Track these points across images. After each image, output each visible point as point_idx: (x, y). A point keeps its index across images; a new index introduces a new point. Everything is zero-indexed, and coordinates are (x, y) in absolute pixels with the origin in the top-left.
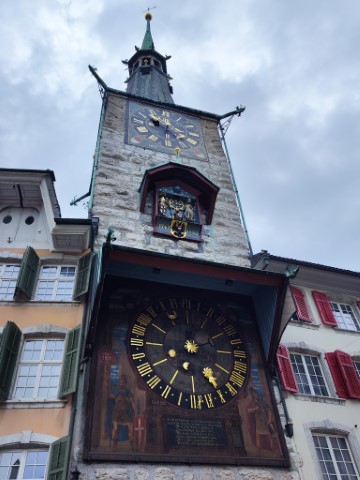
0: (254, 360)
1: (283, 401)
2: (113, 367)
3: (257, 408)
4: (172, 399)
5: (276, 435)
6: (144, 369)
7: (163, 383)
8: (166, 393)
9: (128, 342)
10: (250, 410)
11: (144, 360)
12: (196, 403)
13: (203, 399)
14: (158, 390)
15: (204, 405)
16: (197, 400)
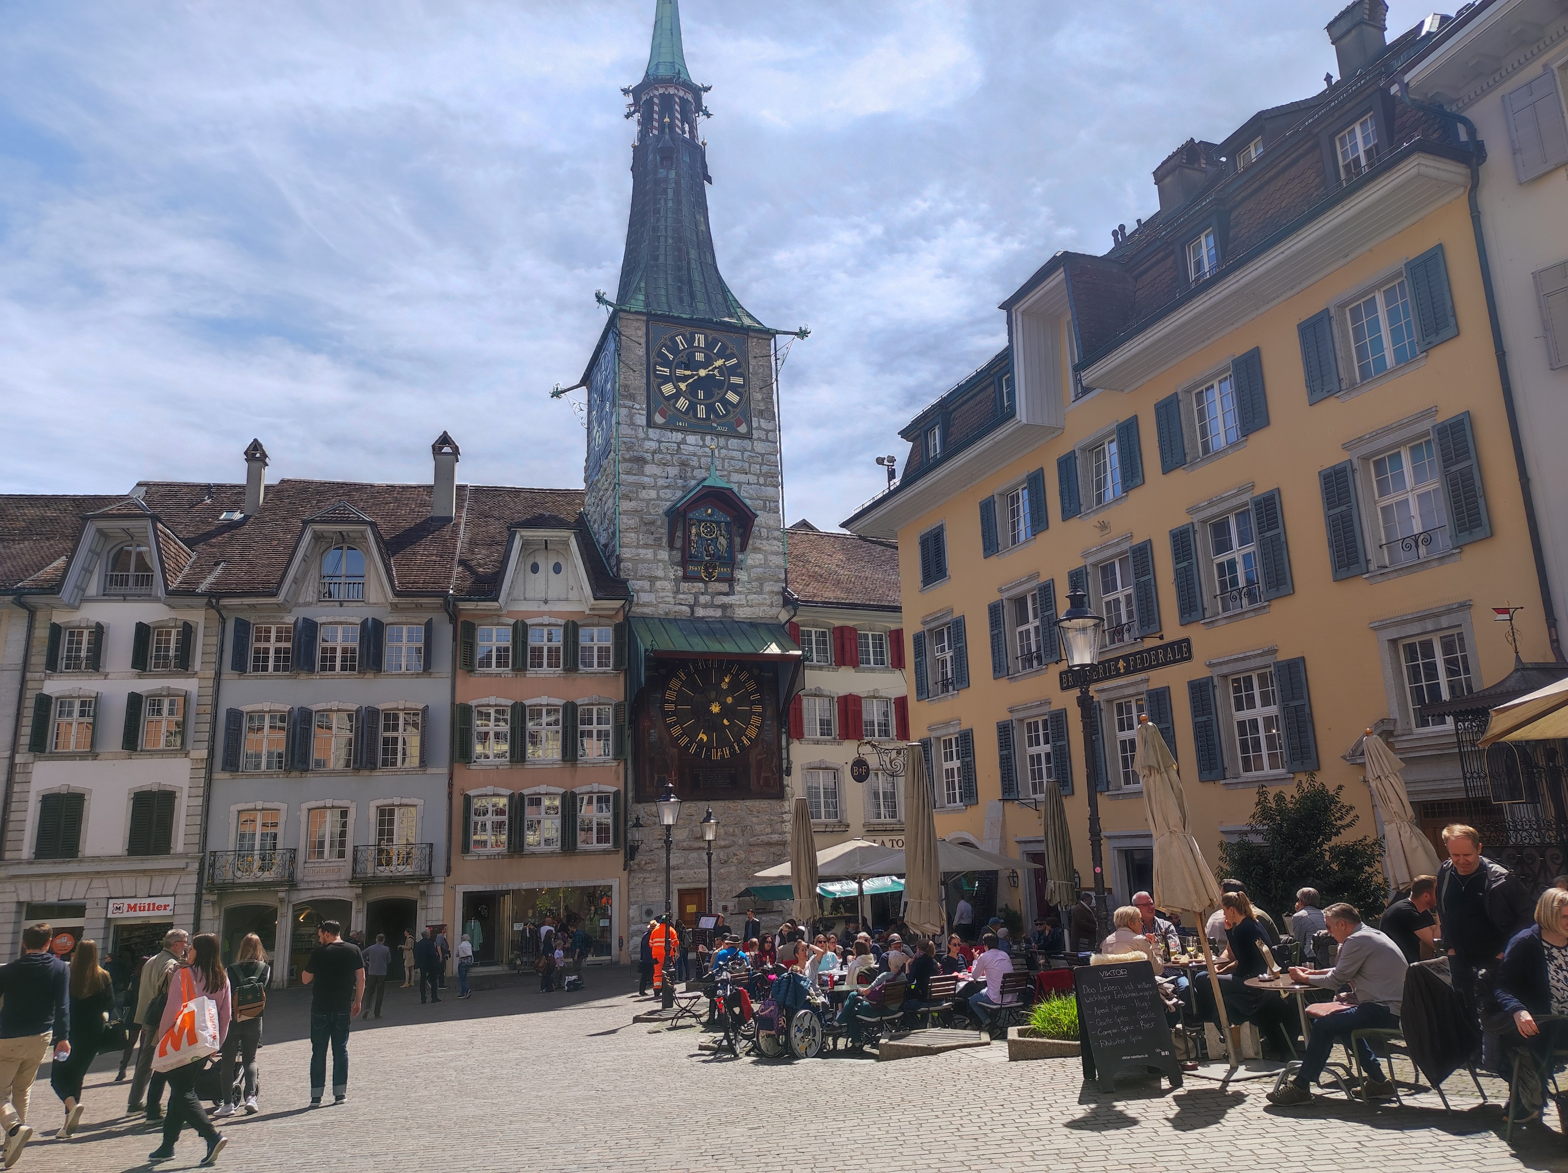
0: (769, 713)
1: (788, 745)
2: (652, 731)
3: (765, 755)
4: (698, 754)
5: (777, 776)
6: (676, 731)
7: (691, 742)
8: (692, 750)
9: (662, 708)
10: (759, 757)
11: (676, 723)
12: (716, 755)
13: (722, 751)
14: (687, 748)
15: (722, 756)
16: (717, 752)
